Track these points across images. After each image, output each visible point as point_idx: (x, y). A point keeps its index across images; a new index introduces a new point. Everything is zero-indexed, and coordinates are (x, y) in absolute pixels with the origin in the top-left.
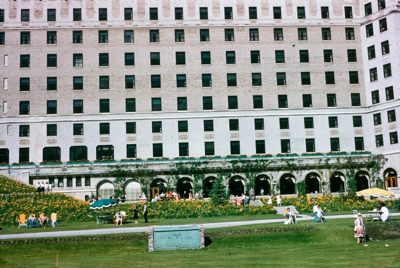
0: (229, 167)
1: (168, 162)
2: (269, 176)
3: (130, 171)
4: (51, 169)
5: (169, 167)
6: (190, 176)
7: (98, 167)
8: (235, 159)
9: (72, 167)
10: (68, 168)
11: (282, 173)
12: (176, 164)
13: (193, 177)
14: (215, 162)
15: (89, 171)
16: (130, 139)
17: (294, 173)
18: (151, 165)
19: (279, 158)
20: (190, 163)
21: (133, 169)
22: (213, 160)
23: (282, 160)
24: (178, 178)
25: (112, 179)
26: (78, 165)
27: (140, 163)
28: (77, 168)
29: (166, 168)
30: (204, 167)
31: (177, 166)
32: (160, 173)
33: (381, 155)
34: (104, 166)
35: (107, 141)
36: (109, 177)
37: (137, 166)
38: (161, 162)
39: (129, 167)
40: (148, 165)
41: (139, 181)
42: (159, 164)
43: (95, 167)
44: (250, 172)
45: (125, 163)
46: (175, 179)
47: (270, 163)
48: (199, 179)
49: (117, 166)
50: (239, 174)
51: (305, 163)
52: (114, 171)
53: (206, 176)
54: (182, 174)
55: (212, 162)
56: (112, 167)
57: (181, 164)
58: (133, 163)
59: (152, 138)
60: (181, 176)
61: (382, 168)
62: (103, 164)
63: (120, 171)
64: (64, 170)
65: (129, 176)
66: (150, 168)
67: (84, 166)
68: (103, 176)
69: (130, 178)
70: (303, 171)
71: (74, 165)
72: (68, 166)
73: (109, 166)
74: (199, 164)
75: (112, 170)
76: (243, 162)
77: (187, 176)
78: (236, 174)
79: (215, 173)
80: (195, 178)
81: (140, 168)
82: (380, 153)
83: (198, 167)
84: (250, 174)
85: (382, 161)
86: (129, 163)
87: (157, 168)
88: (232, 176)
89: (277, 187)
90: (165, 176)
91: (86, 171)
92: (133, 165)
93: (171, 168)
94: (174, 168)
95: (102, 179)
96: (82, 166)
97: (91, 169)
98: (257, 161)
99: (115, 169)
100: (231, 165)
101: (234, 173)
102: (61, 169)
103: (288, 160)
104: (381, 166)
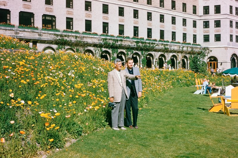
0: (135, 45)
1: (98, 37)
2: (153, 55)
3: (71, 40)
4: (4, 31)
5: (99, 41)
6: (109, 50)
7: (46, 34)
8: (138, 40)
9: (24, 31)
10: (20, 32)
11: (160, 53)
12: (103, 39)
13: (111, 51)
14: (127, 41)
15: (38, 37)
16: (69, 13)
17: (166, 54)
18: (86, 37)
19: (161, 43)
20: (112, 39)
21: (73, 39)
22: (125, 39)
23: (162, 44)
24: (101, 50)
25: (55, 46)
26: (29, 30)
27: (78, 35)
28: (28, 33)
29: (96, 41)
30: (120, 44)
31: (103, 41)
32: (90, 45)
33: (207, 48)
34: (51, 34)
35: (51, 11)
36: (53, 44)
37: (76, 37)
38: (93, 36)
39: (70, 37)
40: (84, 37)
41: (75, 50)
42: (92, 37)
43: (44, 34)
44: (144, 51)
45: (68, 34)
46: (100, 51)
47: (156, 46)
48: (115, 52)
49: (61, 36)
50: (138, 52)
51: (172, 48)
52: (59, 39)
53: (119, 51)
54: (104, 48)
55: (125, 41)
56: (57, 35)
57: (106, 39)
58: (73, 34)
59: (84, 15)
60: (104, 49)
61: (207, 56)
62: (50, 32)
63: (63, 40)
64: (16, 33)
65: (69, 45)
66: (85, 40)
67: (35, 32)
68: (48, 43)
69: (69, 47)
70: (170, 53)
71: (26, 30)
72: (21, 30)
73: (55, 35)
74: (117, 40)
75: (57, 38)
76: (142, 43)
77: (107, 50)
78: (136, 51)
79: (124, 49)
80: (112, 52)
81: (78, 39)
82: (206, 46)
83: (116, 43)
84: (144, 52)
85: (207, 51)
86: (70, 34)
87: (90, 41)
88: (134, 53)
89: (158, 63)
90: (93, 48)
91: (36, 36)
92: (73, 36)
93: (100, 42)
94: (101, 42)
95: (47, 45)
96: (33, 32)
97: (40, 35)
98: (149, 43)
99: (59, 38)
100: (135, 44)
101: (135, 51)
102: (13, 32)
103: (165, 44)
104: (206, 54)
